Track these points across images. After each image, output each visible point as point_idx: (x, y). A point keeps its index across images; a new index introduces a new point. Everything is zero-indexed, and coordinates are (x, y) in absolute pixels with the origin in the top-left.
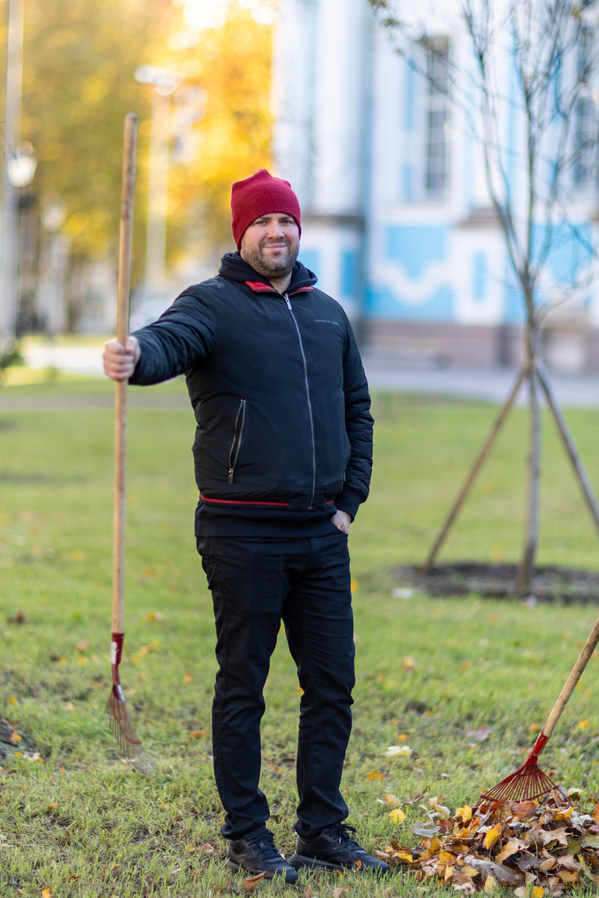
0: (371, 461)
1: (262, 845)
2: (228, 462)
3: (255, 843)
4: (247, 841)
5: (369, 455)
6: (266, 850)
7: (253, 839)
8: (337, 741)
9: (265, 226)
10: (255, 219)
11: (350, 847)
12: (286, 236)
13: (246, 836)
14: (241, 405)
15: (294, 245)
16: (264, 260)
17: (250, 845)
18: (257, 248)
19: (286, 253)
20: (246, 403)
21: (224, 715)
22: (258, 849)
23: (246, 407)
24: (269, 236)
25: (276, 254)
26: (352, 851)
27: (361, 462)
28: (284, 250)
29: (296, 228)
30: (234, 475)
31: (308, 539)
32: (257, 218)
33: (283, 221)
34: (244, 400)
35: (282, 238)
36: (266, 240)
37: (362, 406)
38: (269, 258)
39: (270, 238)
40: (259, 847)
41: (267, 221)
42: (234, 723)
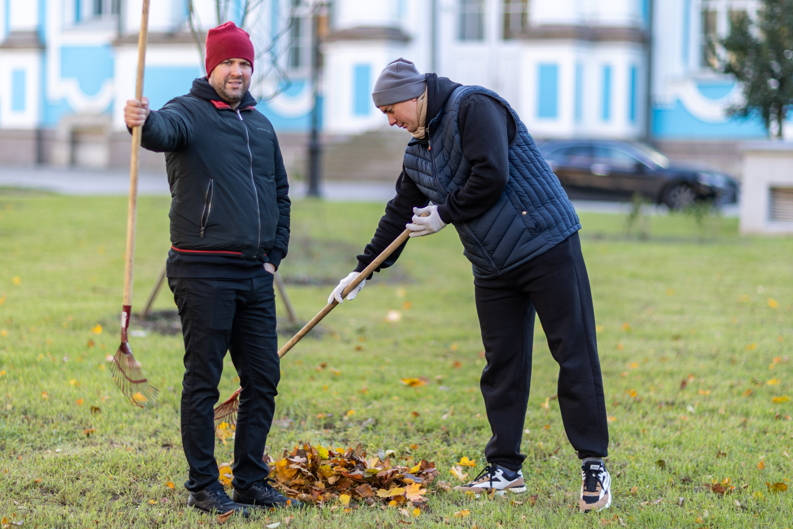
0: (289, 229)
1: (219, 493)
2: (201, 223)
3: (214, 492)
4: (208, 491)
5: (288, 226)
6: (222, 497)
7: (212, 490)
8: (264, 422)
9: (230, 66)
10: (224, 60)
11: (273, 493)
12: (243, 75)
13: (206, 488)
14: (210, 184)
15: (247, 82)
16: (226, 91)
17: (210, 494)
18: (223, 82)
19: (242, 88)
20: (213, 181)
21: (192, 403)
22: (216, 497)
23: (213, 184)
24: (232, 74)
25: (234, 89)
26: (275, 495)
27: (283, 230)
28: (241, 86)
29: (250, 69)
30: (204, 232)
31: (251, 279)
32: (225, 60)
33: (242, 64)
34: (212, 179)
35: (241, 76)
36: (230, 76)
37: (284, 190)
38: (229, 91)
39: (233, 76)
40: (217, 495)
41: (232, 63)
42: (199, 409)
